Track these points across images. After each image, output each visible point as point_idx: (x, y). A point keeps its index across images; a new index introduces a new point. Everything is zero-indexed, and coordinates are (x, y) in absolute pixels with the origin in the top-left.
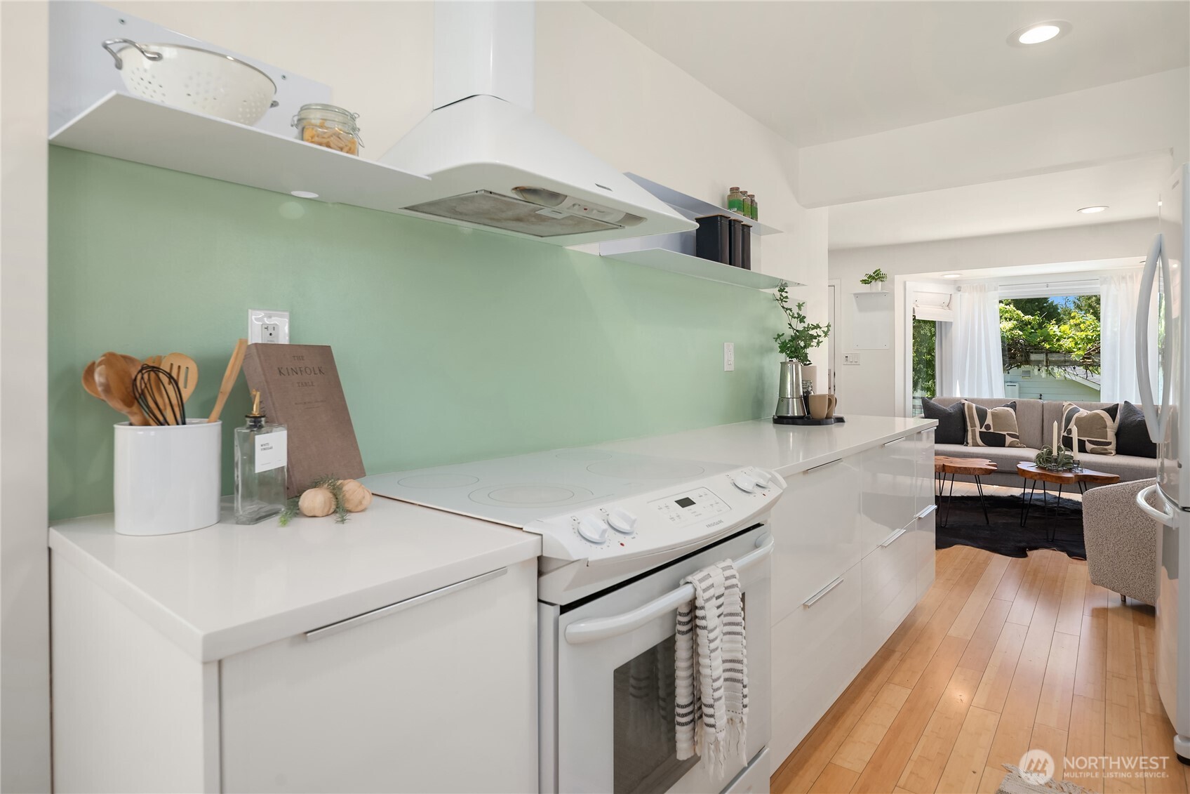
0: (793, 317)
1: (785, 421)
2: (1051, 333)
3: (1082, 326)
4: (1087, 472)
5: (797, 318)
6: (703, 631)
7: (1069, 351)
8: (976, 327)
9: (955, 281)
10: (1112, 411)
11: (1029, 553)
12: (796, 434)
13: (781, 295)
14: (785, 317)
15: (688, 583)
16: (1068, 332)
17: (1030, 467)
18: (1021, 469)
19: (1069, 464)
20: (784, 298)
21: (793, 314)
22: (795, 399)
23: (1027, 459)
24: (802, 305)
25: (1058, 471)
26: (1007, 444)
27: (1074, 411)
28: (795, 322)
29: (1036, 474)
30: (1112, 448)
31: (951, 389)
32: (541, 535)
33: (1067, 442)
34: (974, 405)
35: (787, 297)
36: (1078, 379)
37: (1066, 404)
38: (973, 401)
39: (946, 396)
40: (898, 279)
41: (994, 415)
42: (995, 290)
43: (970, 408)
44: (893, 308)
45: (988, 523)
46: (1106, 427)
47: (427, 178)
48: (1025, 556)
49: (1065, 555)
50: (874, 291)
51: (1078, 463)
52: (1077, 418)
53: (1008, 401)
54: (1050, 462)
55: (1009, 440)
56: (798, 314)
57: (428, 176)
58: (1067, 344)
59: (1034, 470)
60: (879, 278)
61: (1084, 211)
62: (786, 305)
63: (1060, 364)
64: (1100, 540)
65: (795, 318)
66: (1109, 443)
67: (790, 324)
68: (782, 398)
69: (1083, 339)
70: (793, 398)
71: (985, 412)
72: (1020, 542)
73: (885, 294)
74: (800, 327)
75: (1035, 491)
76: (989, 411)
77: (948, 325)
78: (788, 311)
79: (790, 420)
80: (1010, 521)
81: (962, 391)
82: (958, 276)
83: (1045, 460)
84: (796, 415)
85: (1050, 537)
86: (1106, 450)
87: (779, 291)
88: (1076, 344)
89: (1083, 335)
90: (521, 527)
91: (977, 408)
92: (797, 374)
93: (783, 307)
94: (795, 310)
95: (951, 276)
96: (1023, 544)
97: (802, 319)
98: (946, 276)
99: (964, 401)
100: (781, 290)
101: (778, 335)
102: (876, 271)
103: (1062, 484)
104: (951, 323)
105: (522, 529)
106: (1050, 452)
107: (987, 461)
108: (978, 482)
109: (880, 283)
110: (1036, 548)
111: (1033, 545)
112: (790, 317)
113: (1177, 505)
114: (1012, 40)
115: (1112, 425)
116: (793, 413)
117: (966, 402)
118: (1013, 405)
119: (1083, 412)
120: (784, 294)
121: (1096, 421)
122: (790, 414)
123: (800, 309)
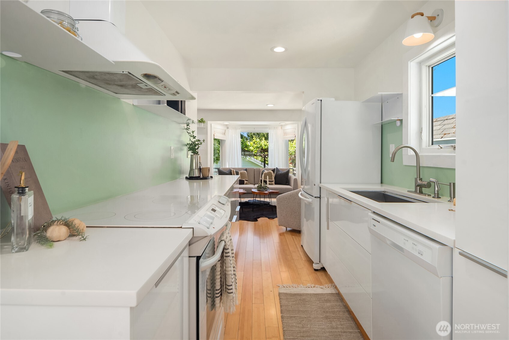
0: (191, 136)
1: (194, 178)
2: (248, 145)
3: (256, 143)
4: (271, 191)
5: (193, 137)
6: (228, 257)
7: (252, 151)
8: (233, 142)
9: (226, 125)
10: (273, 170)
11: (258, 219)
12: (197, 183)
13: (187, 127)
14: (188, 137)
15: (222, 240)
16: (252, 144)
17: (255, 190)
18: (253, 192)
19: (266, 188)
21: (191, 135)
23: (254, 188)
24: (194, 132)
25: (263, 191)
26: (245, 183)
27: (263, 171)
28: (192, 138)
29: (258, 193)
30: (273, 182)
31: (225, 165)
32: (193, 228)
33: (265, 182)
34: (235, 170)
35: (189, 128)
36: (252, 161)
37: (261, 169)
38: (234, 169)
39: (223, 167)
40: (209, 123)
41: (241, 174)
42: (239, 129)
43: (233, 171)
44: (207, 134)
45: (243, 212)
46: (272, 176)
47: (113, 63)
48: (257, 221)
49: (267, 218)
50: (201, 127)
51: (268, 188)
52: (265, 173)
53: (244, 168)
54: (261, 188)
55: (245, 182)
56: (193, 135)
57: (113, 61)
58: (251, 148)
59: (256, 191)
60: (202, 122)
61: (268, 105)
62: (189, 131)
63: (250, 155)
64: (281, 211)
65: (192, 137)
66: (273, 181)
67: (190, 139)
68: (191, 169)
69: (256, 147)
70: (196, 169)
72: (254, 216)
73: (204, 128)
74: (193, 140)
75: (257, 199)
76: (239, 172)
77: (224, 141)
78: (189, 134)
79: (196, 178)
80: (249, 210)
81: (229, 166)
82: (229, 123)
83: (259, 188)
84: (197, 176)
85: (262, 213)
86: (272, 183)
87: (187, 125)
88: (254, 148)
89: (256, 145)
90: (181, 226)
91: (235, 171)
92: (197, 159)
93: (187, 132)
94: (192, 133)
95: (226, 123)
96: (255, 217)
97: (194, 137)
98: (225, 123)
100: (188, 125)
101: (187, 143)
102: (201, 119)
103: (265, 196)
104: (225, 140)
105: (181, 227)
106: (261, 185)
107: (242, 190)
108: (240, 197)
109: (203, 124)
110: (259, 218)
111: (258, 217)
113: (313, 196)
114: (272, 49)
115: (274, 175)
116: (196, 175)
117: (232, 169)
118: (246, 170)
119: (266, 172)
120: (188, 127)
121: (269, 174)
122: (195, 176)
123: (193, 133)
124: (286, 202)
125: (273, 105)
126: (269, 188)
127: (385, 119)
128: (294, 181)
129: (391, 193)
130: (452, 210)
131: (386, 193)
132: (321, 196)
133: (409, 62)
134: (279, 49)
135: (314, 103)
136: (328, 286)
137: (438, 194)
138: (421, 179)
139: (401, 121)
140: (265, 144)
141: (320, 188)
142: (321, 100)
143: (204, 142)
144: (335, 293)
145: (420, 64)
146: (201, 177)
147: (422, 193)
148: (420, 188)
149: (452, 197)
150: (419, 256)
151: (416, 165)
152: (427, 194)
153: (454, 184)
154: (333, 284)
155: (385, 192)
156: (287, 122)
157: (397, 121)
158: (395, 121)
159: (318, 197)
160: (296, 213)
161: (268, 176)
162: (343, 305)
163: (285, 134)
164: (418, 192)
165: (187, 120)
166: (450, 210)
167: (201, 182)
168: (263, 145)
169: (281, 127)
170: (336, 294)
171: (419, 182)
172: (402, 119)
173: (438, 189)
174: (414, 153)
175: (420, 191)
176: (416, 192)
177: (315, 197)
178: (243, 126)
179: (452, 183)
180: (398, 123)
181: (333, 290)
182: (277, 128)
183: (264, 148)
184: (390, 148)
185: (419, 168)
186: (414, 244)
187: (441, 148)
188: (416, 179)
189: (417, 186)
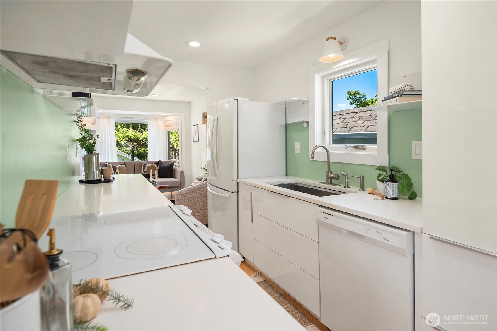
0: (82, 131)
1: (95, 182)
4: (160, 186)
5: (84, 131)
10: (157, 163)
12: (97, 188)
14: (78, 131)
19: (154, 183)
20: (79, 121)
21: (83, 129)
22: (97, 171)
24: (85, 125)
28: (83, 133)
34: (111, 165)
38: (108, 163)
41: (119, 168)
42: (113, 118)
43: (110, 166)
46: (155, 169)
52: (147, 167)
53: (122, 162)
56: (85, 129)
61: (152, 96)
66: (157, 175)
67: (81, 134)
71: (116, 167)
78: (80, 128)
79: (98, 181)
81: (101, 160)
82: (101, 111)
87: (78, 117)
91: (112, 166)
93: (78, 126)
97: (87, 132)
99: (106, 164)
100: (79, 118)
101: (78, 139)
105: (215, 258)
112: (81, 131)
113: (230, 191)
114: (187, 43)
115: (157, 168)
116: (97, 178)
117: (108, 164)
118: (124, 164)
119: (148, 165)
120: (80, 119)
121: (153, 168)
122: (95, 179)
123: (84, 127)
124: (187, 197)
125: (157, 96)
126: (157, 183)
127: (290, 121)
128: (180, 173)
129: (304, 184)
130: (377, 199)
131: (297, 185)
132: (239, 191)
133: (315, 75)
134: (194, 44)
135: (230, 102)
136: (254, 276)
137: (348, 184)
138: (331, 173)
139: (308, 123)
140: (133, 134)
141: (238, 183)
142: (238, 100)
143: (98, 137)
144: (262, 281)
145: (323, 77)
146: (103, 180)
147: (332, 184)
148: (331, 179)
149: (362, 187)
150: (386, 242)
151: (327, 161)
152: (338, 185)
153: (363, 177)
154: (257, 273)
155: (297, 183)
156: (169, 114)
157: (304, 123)
158: (302, 123)
159: (236, 192)
160: (198, 207)
161: (151, 170)
162: (275, 290)
163: (166, 125)
164: (329, 183)
165: (77, 111)
166: (375, 199)
167: (103, 186)
168: (131, 136)
169: (161, 118)
170: (264, 281)
171: (330, 175)
172: (309, 122)
173: (348, 180)
174: (326, 151)
175: (330, 182)
176: (327, 183)
177: (233, 192)
178: (118, 116)
179: (362, 176)
180: (305, 125)
181: (260, 279)
182: (157, 119)
183: (132, 138)
184: (295, 145)
185: (329, 163)
186: (378, 232)
187: (347, 148)
188: (327, 173)
189: (328, 177)
